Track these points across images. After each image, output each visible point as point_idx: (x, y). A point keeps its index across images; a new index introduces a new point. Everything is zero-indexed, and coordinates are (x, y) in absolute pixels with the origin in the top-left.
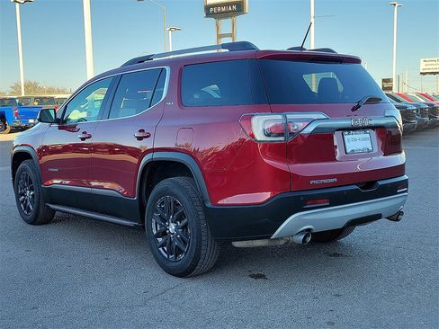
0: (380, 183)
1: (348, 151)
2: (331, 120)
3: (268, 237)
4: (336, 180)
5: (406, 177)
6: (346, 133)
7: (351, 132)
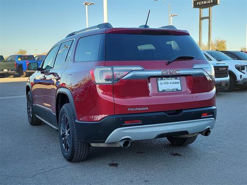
0: (184, 111)
1: (160, 90)
2: (146, 71)
3: (104, 142)
4: (147, 108)
5: (214, 107)
6: (159, 79)
7: (164, 78)
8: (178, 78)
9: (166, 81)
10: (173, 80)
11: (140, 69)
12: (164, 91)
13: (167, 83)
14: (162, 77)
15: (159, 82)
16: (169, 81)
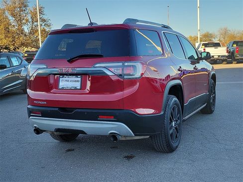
0: (77, 110)
1: (60, 87)
2: (48, 69)
4: (46, 103)
6: (61, 76)
7: (65, 76)
8: (79, 76)
9: (67, 79)
10: (74, 78)
11: (45, 67)
12: (63, 89)
13: (68, 81)
14: (63, 75)
15: (61, 79)
16: (70, 79)
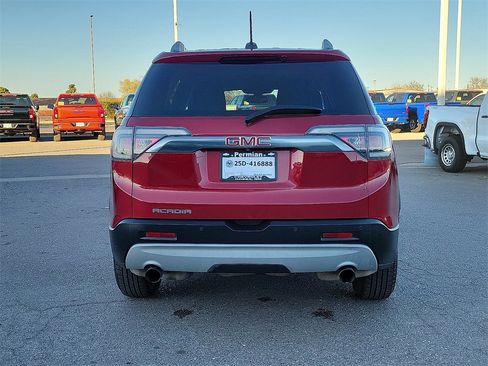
1: (225, 177)
4: (190, 212)
6: (226, 154)
7: (236, 154)
8: (271, 154)
9: (240, 159)
10: (258, 158)
11: (185, 133)
12: (232, 179)
13: (243, 164)
14: (231, 151)
15: (225, 160)
16: (248, 160)
